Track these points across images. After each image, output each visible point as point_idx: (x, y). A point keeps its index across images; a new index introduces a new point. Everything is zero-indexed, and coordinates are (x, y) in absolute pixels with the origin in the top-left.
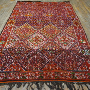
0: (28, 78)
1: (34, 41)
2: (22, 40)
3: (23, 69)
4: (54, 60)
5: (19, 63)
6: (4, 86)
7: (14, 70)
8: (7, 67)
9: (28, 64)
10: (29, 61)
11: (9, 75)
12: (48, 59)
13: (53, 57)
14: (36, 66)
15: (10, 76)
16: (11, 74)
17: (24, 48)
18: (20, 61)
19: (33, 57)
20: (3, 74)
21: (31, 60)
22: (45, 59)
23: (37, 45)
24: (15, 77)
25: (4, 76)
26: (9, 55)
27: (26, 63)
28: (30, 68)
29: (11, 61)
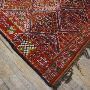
0: (88, 35)
1: (44, 3)
2: (32, 11)
3: (73, 33)
4: (86, 6)
5: (62, 31)
6: (79, 59)
7: (68, 41)
8: (58, 45)
9: (71, 26)
10: (68, 23)
11: (71, 48)
12: (80, 9)
13: (82, 4)
14: (80, 21)
15: (73, 48)
16: (71, 46)
17: (46, 17)
18: (62, 30)
19: (67, 17)
20: (65, 53)
21: (69, 21)
22: (78, 11)
23: (54, 5)
24: (78, 45)
25: (68, 53)
26: (42, 34)
27: (68, 26)
28: (78, 27)
29: (53, 37)
